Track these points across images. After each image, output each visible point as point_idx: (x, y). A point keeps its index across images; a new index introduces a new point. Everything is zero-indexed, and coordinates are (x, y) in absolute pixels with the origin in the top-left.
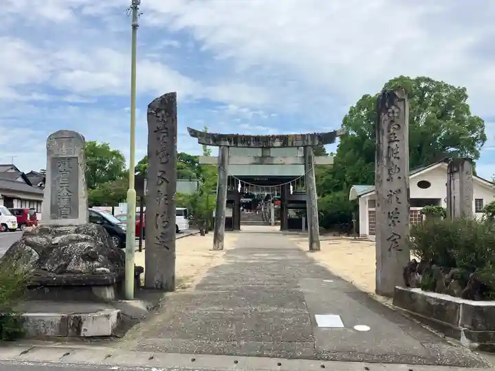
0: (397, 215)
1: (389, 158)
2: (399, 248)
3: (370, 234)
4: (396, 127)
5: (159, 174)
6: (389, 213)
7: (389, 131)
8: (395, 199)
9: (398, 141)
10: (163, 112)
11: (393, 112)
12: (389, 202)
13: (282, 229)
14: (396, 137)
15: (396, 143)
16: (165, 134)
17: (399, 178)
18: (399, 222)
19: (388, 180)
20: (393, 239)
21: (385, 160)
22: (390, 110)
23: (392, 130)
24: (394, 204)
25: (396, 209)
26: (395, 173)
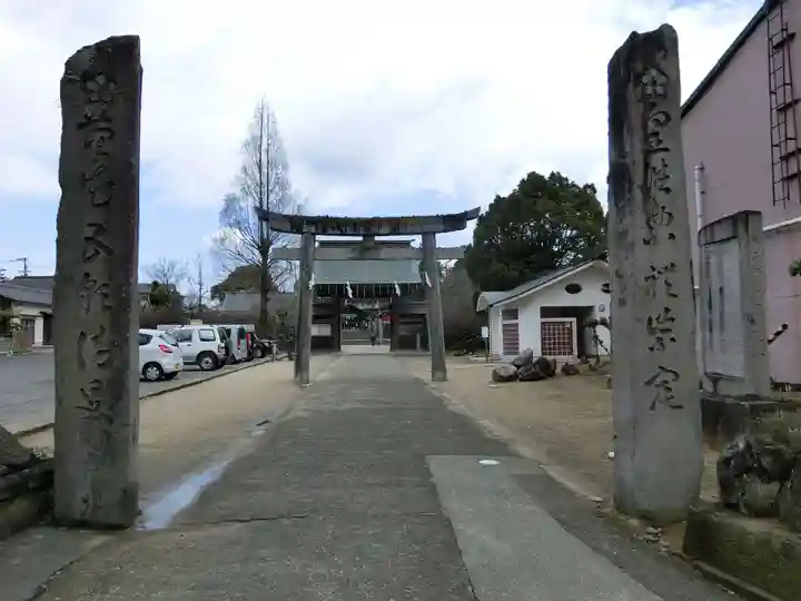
0: (668, 325)
1: (646, 191)
2: (674, 402)
3: (506, 354)
4: (662, 118)
5: (89, 232)
6: (650, 320)
7: (645, 127)
8: (664, 286)
9: (666, 150)
10: (101, 80)
11: (654, 83)
12: (648, 293)
13: (392, 349)
14: (660, 142)
15: (662, 154)
16: (106, 135)
17: (672, 236)
18: (673, 340)
19: (646, 242)
20: (658, 380)
21: (638, 194)
22: (645, 79)
23: (651, 126)
24: (662, 298)
25: (667, 310)
26: (661, 224)
